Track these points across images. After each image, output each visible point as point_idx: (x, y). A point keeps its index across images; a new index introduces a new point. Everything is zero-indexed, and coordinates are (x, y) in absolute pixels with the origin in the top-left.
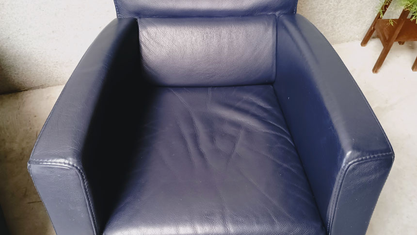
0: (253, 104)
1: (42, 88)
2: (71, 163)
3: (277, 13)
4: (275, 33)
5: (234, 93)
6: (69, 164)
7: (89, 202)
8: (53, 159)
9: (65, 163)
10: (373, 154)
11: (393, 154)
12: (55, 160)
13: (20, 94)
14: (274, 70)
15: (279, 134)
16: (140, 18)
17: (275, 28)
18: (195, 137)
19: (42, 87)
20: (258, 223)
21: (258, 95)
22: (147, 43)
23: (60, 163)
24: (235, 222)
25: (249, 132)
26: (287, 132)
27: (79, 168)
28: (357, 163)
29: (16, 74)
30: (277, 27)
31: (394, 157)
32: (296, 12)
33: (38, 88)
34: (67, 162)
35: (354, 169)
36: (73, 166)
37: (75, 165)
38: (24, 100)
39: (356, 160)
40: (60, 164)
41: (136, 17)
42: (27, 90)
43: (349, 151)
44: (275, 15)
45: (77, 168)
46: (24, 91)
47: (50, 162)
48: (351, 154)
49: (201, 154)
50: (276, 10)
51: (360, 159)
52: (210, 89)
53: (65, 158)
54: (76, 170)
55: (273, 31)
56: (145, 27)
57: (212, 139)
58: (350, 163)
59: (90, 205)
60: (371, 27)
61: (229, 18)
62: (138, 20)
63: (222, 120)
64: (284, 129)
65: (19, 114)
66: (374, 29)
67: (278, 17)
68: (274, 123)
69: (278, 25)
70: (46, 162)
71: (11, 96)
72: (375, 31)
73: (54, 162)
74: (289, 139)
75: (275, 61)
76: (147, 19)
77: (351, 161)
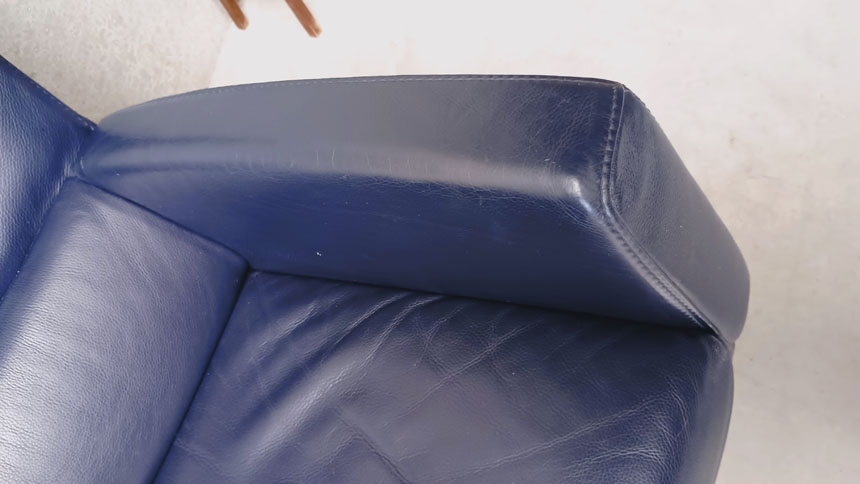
4: (120, 202)
26: (401, 296)
28: (612, 183)
30: (107, 190)
32: (94, 125)
39: (604, 182)
44: (68, 179)
48: (581, 182)
51: (605, 169)
55: (112, 205)
58: (604, 200)
64: (388, 301)
67: (81, 173)
68: (360, 320)
74: (421, 302)
75: (195, 237)
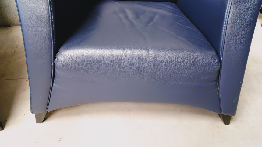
0: (164, 7)
24: (154, 48)
38: (12, 30)
42: (15, 26)
46: (13, 26)
65: (7, 37)
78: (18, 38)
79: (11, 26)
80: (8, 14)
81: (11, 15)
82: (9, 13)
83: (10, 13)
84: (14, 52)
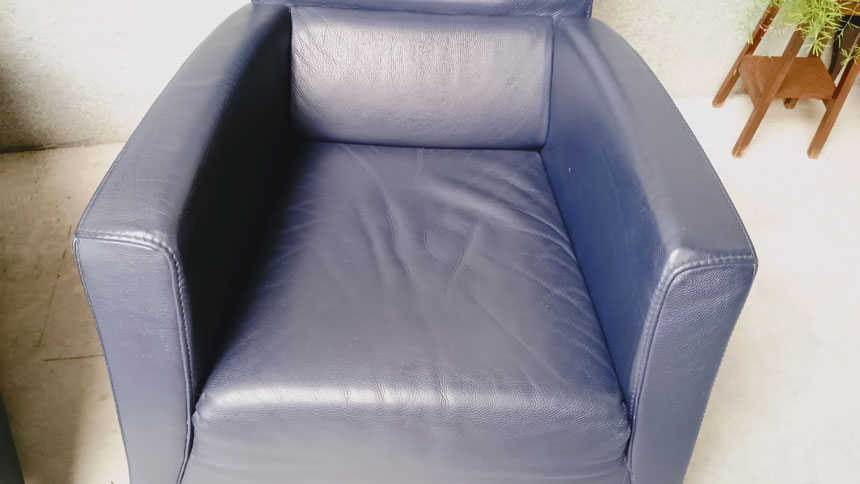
0: (502, 182)
1: (86, 145)
2: (157, 240)
3: (555, 15)
4: (550, 51)
5: (468, 160)
6: (153, 242)
7: (183, 322)
8: (124, 230)
9: (145, 240)
10: (718, 256)
11: (755, 260)
12: (127, 233)
13: (40, 154)
14: (545, 122)
15: (549, 237)
16: (296, 6)
17: (550, 41)
18: (389, 234)
19: (87, 143)
20: (501, 388)
21: (512, 166)
22: (307, 53)
23: (136, 237)
24: (458, 385)
25: (491, 230)
26: (567, 239)
27: (170, 250)
28: (689, 271)
29: (36, 113)
30: (553, 40)
31: (757, 266)
32: (590, 15)
33: (78, 144)
34: (149, 236)
35: (683, 283)
36: (161, 245)
37: (164, 244)
38: (48, 166)
39: (687, 266)
40: (136, 241)
41: (289, 5)
42: (54, 148)
43: (675, 249)
44: (551, 17)
45: (167, 250)
46: (49, 148)
47: (119, 236)
48: (678, 255)
49: (398, 263)
50: (554, 8)
51: (695, 264)
52: (420, 151)
53: (147, 231)
54: (166, 254)
55: (546, 48)
56: (304, 24)
57: (420, 238)
58: (676, 271)
59: (184, 327)
60: (733, 69)
61: (465, 18)
62: (293, 10)
63: (441, 206)
64: (558, 230)
65: (37, 192)
66: (738, 75)
67: (558, 22)
68: (539, 218)
69: (557, 37)
70: (110, 235)
71: (23, 157)
72: (740, 78)
73: (125, 236)
74: (566, 248)
75: (548, 103)
76: (310, 9)
77: (678, 267)
78: (69, 198)
79: (44, 149)
80: (33, 117)
81: (42, 120)
82: (36, 116)
83: (40, 113)
84: (64, 255)
